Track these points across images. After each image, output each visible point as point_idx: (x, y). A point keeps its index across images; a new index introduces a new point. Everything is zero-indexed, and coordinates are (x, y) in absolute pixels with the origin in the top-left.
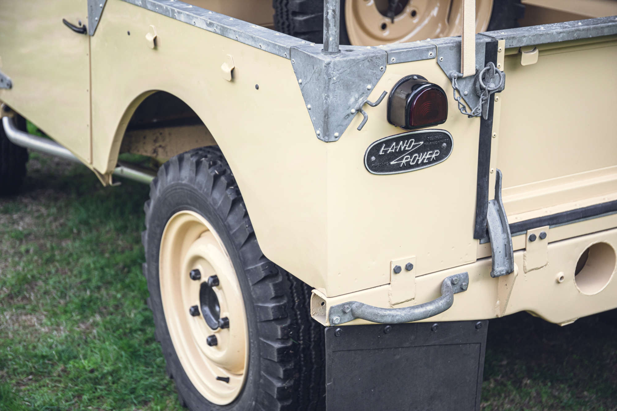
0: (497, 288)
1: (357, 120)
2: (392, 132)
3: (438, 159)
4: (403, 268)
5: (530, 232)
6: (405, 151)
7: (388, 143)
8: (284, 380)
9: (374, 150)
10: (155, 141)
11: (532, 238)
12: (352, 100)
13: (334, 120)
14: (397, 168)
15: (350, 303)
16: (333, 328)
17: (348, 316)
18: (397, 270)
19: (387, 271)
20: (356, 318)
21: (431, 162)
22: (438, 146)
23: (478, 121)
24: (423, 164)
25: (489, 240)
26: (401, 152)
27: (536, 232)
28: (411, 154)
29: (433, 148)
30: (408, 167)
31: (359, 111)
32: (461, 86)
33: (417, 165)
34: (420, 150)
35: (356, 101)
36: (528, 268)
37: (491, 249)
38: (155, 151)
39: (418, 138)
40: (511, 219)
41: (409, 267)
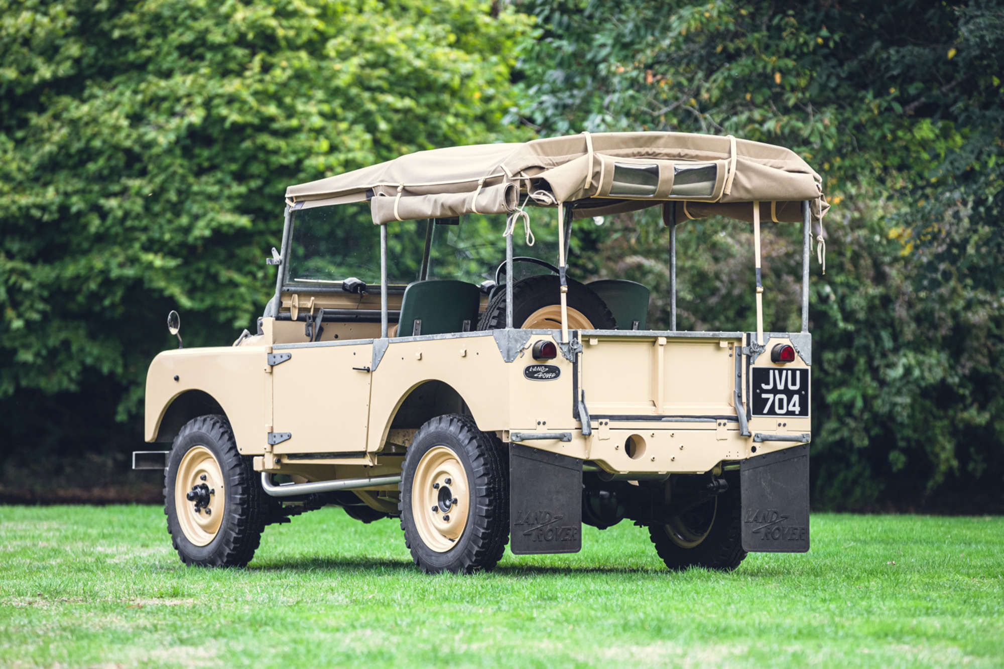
0: (586, 445)
1: (520, 355)
2: (534, 363)
3: (555, 377)
4: (542, 423)
5: (600, 420)
7: (533, 367)
8: (488, 505)
9: (528, 369)
10: (404, 436)
11: (601, 424)
12: (518, 346)
13: (511, 353)
14: (537, 378)
15: (520, 433)
16: (512, 443)
17: (519, 439)
18: (539, 423)
19: (535, 424)
20: (523, 440)
21: (552, 378)
22: (554, 372)
23: (571, 364)
24: (548, 378)
25: (580, 420)
26: (539, 372)
27: (604, 421)
28: (543, 373)
29: (552, 372)
30: (542, 378)
31: (521, 351)
32: (563, 347)
33: (546, 378)
34: (547, 372)
35: (520, 346)
36: (599, 439)
37: (581, 424)
38: (404, 442)
39: (546, 367)
40: (591, 413)
41: (544, 423)
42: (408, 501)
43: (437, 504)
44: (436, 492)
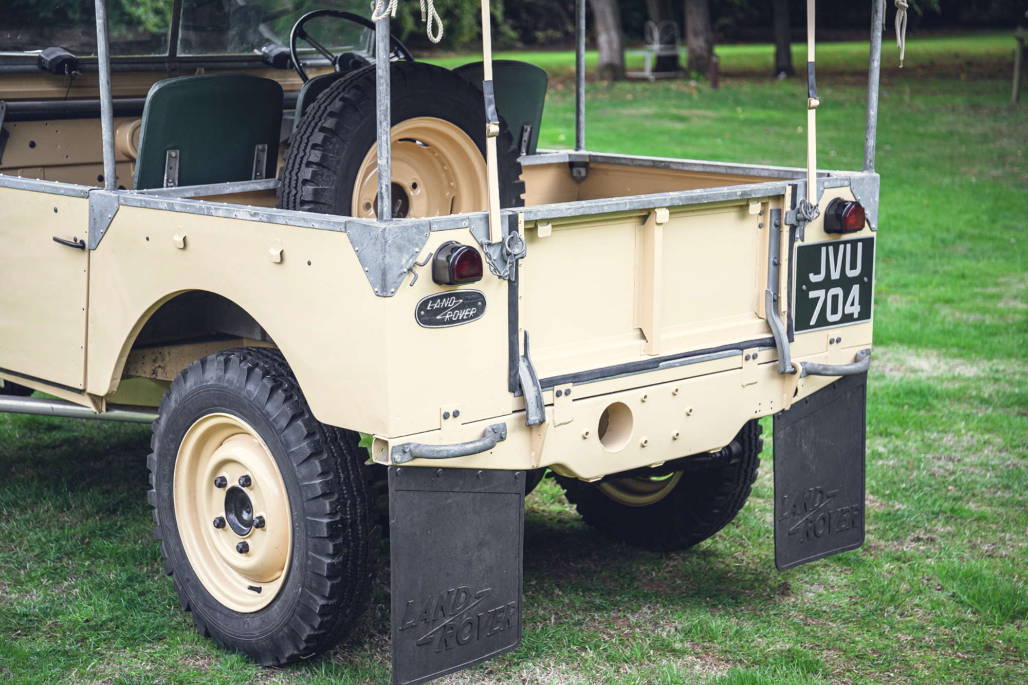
0: (531, 441)
1: (410, 278)
2: (437, 290)
3: (476, 316)
4: (451, 414)
5: (557, 388)
6: (448, 308)
7: (434, 299)
9: (423, 305)
10: (155, 361)
11: (559, 394)
12: (404, 261)
13: (390, 277)
14: (442, 323)
15: (409, 444)
16: (394, 467)
17: (407, 456)
18: (446, 416)
19: (438, 417)
20: (415, 457)
21: (469, 318)
22: (474, 305)
23: (506, 283)
24: (463, 320)
25: (522, 394)
26: (445, 309)
27: (563, 388)
28: (453, 310)
29: (470, 306)
30: (451, 322)
31: (410, 270)
32: (491, 251)
33: (458, 321)
34: (461, 307)
35: (408, 261)
36: (558, 422)
37: (524, 401)
38: (154, 372)
39: (458, 296)
40: (541, 375)
41: (456, 414)
42: (166, 494)
43: (223, 514)
44: (220, 495)
